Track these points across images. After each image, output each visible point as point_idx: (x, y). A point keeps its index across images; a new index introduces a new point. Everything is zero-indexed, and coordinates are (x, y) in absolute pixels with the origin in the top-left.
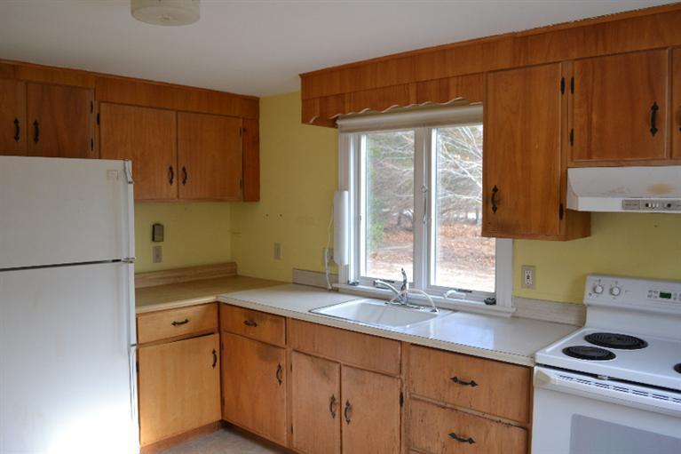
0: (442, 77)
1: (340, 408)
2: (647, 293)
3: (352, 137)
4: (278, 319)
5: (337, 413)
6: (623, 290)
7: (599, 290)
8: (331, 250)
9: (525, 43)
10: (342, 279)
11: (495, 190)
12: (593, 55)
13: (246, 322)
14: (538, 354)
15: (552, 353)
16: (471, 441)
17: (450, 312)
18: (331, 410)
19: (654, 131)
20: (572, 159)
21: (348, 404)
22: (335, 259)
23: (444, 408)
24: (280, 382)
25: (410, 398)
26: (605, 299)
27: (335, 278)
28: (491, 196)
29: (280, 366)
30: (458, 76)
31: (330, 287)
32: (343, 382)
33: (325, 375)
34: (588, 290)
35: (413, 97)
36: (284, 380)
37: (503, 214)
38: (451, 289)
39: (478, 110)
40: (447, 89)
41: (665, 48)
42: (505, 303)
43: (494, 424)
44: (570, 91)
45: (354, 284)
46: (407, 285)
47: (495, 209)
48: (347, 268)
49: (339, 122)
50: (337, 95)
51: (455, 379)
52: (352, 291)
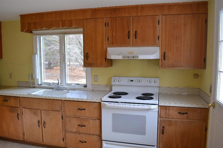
0: (70, 19)
1: (41, 124)
2: (127, 81)
3: (38, 37)
4: (16, 98)
5: (41, 126)
6: (121, 80)
7: (115, 81)
8: (32, 74)
9: (95, 11)
10: (36, 83)
11: (87, 53)
12: (113, 16)
13: (3, 100)
14: (102, 98)
15: (106, 98)
16: (85, 126)
17: (73, 91)
18: (38, 125)
19: (129, 38)
20: (108, 45)
21: (44, 122)
22: (34, 77)
23: (76, 118)
24: (18, 119)
25: (65, 117)
26: (117, 83)
27: (34, 83)
28: (86, 55)
29: (18, 114)
30: (75, 20)
31: (32, 86)
32: (42, 115)
33: (35, 114)
34: (113, 81)
35: (61, 25)
36: (20, 118)
37: (90, 60)
38: (73, 84)
39: (81, 30)
40: (72, 23)
41: (131, 16)
42: (89, 87)
43: (91, 120)
44: (107, 26)
45: (41, 85)
46: (59, 83)
47: (87, 59)
48: (38, 80)
49: (33, 32)
50: (34, 23)
51: (79, 109)
52: (40, 87)
